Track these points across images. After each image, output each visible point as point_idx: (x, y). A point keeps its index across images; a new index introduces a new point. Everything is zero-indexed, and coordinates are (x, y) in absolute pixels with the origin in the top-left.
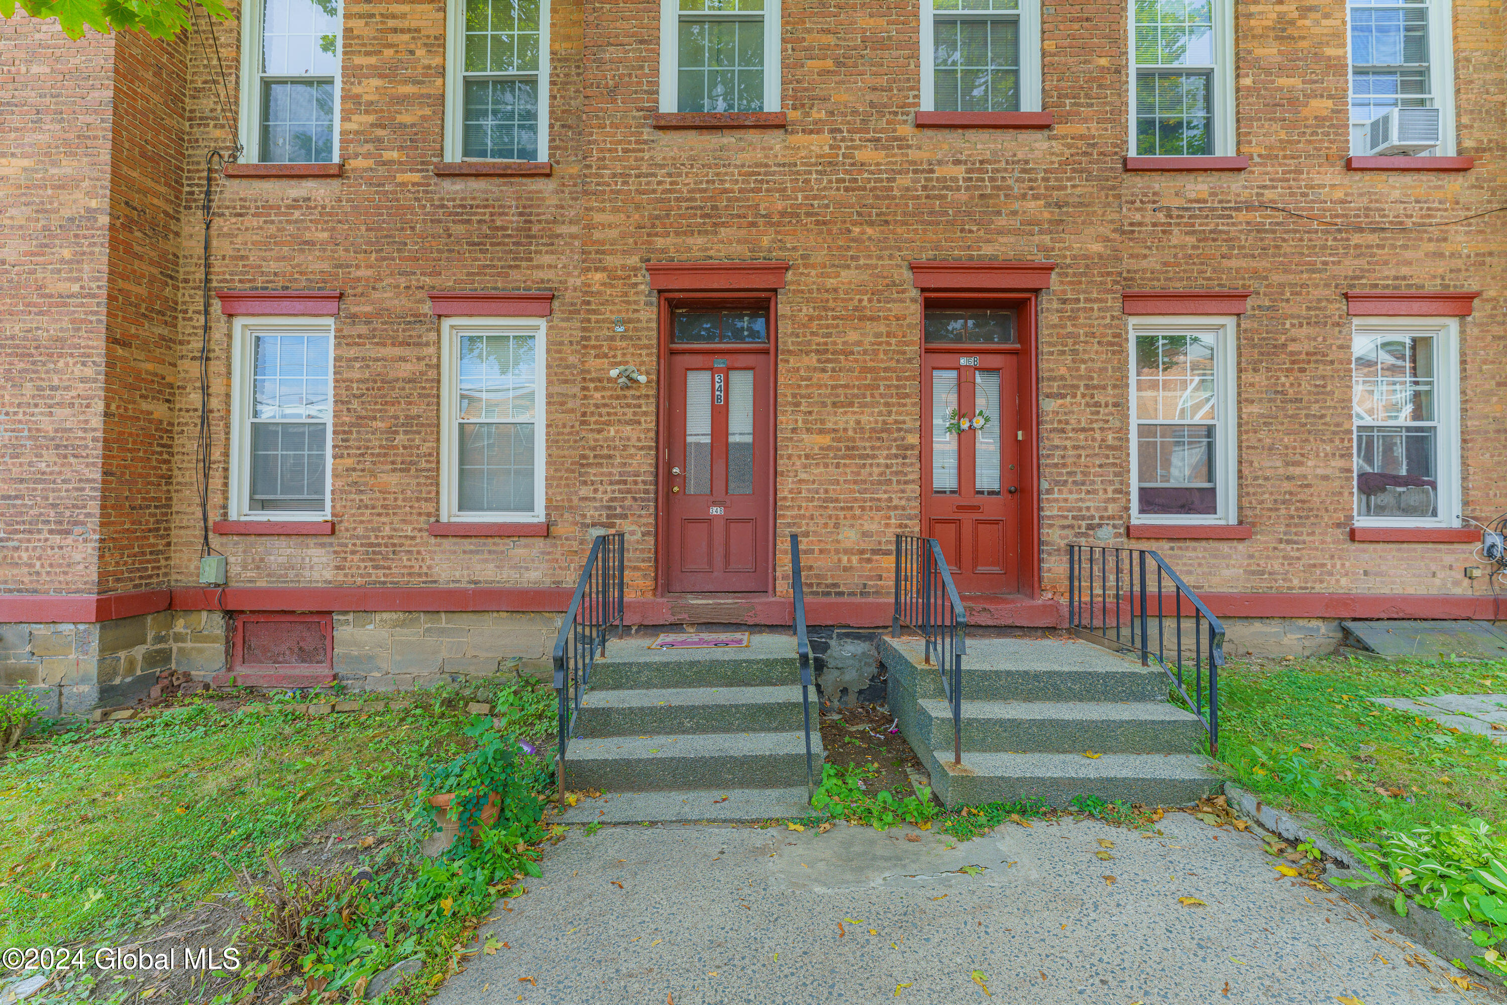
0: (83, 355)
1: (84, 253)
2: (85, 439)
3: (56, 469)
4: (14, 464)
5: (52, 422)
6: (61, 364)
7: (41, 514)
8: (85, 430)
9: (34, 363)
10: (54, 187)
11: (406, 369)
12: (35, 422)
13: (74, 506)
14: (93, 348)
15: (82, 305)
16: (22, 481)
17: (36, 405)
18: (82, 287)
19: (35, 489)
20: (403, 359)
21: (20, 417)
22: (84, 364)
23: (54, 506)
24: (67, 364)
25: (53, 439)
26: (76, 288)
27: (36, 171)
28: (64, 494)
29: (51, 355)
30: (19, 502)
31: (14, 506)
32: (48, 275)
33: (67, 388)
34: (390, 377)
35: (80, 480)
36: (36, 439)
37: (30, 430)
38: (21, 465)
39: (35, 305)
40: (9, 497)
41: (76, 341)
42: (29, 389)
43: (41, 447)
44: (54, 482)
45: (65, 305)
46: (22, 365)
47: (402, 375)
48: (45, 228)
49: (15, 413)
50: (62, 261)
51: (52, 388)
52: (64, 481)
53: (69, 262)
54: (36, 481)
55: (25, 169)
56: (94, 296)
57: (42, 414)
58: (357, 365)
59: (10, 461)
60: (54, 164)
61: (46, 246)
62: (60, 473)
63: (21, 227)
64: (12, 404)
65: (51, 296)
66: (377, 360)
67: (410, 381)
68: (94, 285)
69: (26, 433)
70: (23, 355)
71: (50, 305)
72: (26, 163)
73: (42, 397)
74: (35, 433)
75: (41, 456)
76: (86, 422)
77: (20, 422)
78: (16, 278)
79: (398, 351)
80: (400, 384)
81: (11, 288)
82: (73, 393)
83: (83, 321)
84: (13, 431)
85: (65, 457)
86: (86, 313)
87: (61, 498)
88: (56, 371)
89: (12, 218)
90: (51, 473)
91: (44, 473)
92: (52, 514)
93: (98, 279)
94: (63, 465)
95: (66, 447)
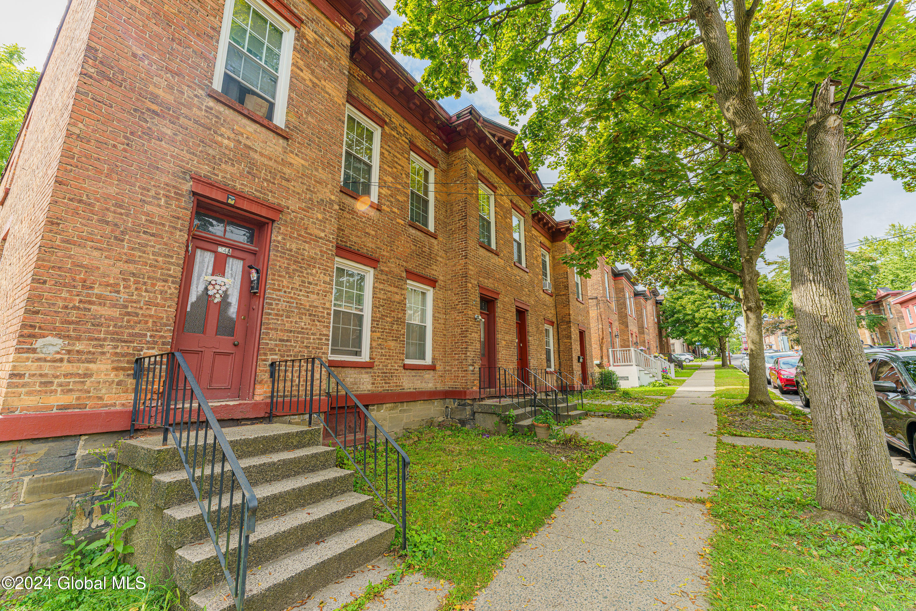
0: (324, 269)
1: (327, 219)
2: (323, 313)
3: (309, 327)
4: (287, 321)
5: (308, 301)
6: (314, 271)
7: (300, 351)
8: (324, 308)
9: (301, 267)
10: (315, 181)
11: (397, 298)
12: (300, 300)
13: (318, 348)
14: (329, 267)
15: (325, 244)
16: (291, 331)
17: (301, 290)
18: (326, 235)
19: (297, 337)
20: (397, 293)
21: (292, 295)
22: (325, 274)
23: (307, 347)
24: (317, 272)
25: (308, 310)
26: (323, 235)
27: (308, 169)
28: (312, 341)
29: (310, 265)
30: (289, 344)
31: (286, 346)
32: (310, 223)
33: (316, 285)
34: (392, 300)
35: (320, 334)
36: (300, 309)
37: (297, 303)
38: (291, 322)
39: (303, 236)
40: (283, 340)
41: (322, 261)
42: (297, 280)
43: (302, 314)
44: (308, 334)
45: (318, 242)
46: (294, 267)
47: (396, 300)
48: (311, 199)
49: (290, 293)
50: (317, 219)
51: (309, 283)
52: (312, 334)
53: (321, 221)
54: (299, 333)
55: (303, 165)
56: (331, 242)
57: (303, 295)
58: (383, 292)
59: (285, 319)
60: (317, 170)
61: (310, 208)
62: (311, 329)
63: (298, 194)
64: (288, 287)
65: (311, 235)
66: (389, 292)
67: (399, 303)
68: (331, 236)
69: (295, 305)
70: (295, 261)
71: (311, 239)
72: (303, 162)
73: (304, 287)
74: (299, 306)
75: (302, 319)
76: (325, 304)
77: (292, 298)
78: (294, 219)
79: (395, 290)
80: (395, 304)
81: (291, 223)
82: (319, 288)
83: (325, 252)
84: (288, 302)
85: (314, 321)
86: (327, 249)
87: (311, 343)
88: (312, 275)
89: (294, 187)
90: (306, 329)
91: (302, 328)
92: (306, 352)
93: (333, 234)
94: (312, 325)
95: (315, 315)
